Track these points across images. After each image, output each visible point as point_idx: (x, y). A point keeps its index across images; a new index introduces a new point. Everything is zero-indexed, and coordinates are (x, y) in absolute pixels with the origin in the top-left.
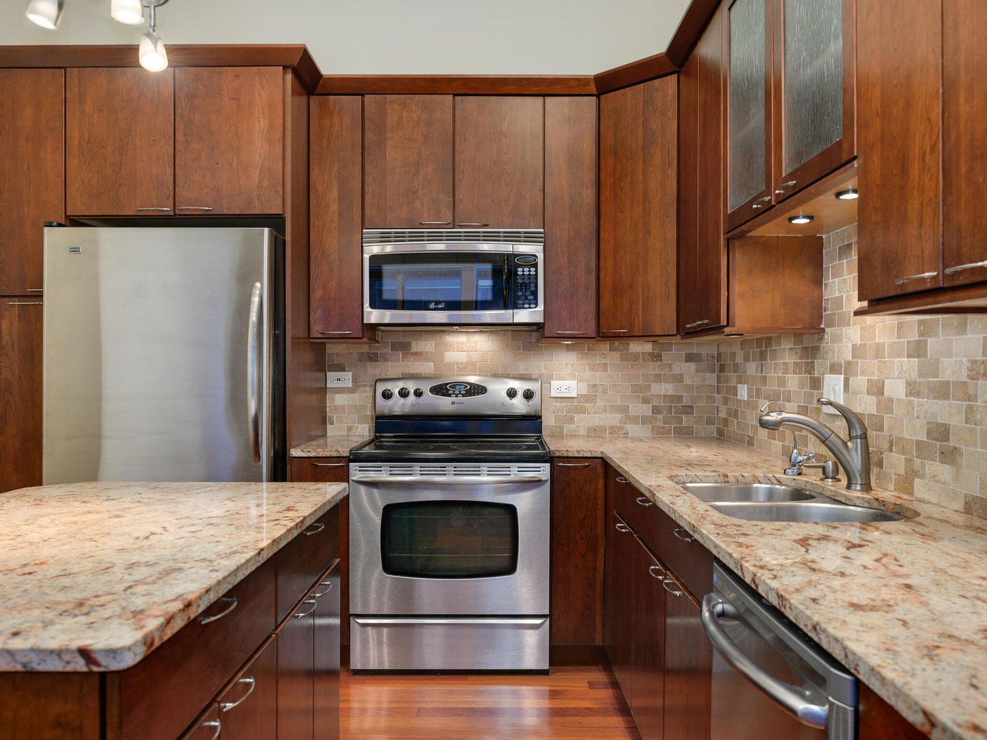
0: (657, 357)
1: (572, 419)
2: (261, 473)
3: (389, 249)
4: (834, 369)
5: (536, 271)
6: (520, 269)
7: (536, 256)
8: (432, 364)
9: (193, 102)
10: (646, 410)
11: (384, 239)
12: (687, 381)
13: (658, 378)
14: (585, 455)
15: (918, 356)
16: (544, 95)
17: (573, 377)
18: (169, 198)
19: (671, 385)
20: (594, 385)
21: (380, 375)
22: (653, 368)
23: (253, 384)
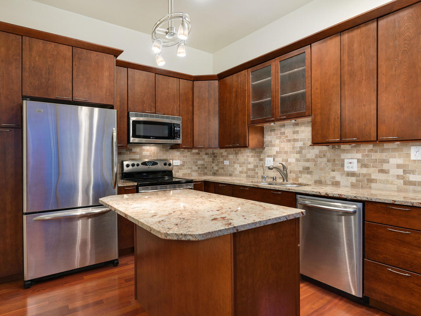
0: (198, 154)
1: (178, 171)
2: (115, 193)
3: (141, 119)
4: (269, 156)
5: (180, 129)
6: (176, 128)
7: (180, 124)
8: (139, 156)
9: (80, 61)
10: (196, 168)
11: (136, 116)
12: (206, 160)
13: (199, 159)
14: (200, 180)
15: (300, 153)
16: (180, 78)
17: (179, 159)
18: (70, 94)
19: (202, 161)
20: (184, 162)
21: (122, 159)
22: (197, 157)
23: (116, 163)
